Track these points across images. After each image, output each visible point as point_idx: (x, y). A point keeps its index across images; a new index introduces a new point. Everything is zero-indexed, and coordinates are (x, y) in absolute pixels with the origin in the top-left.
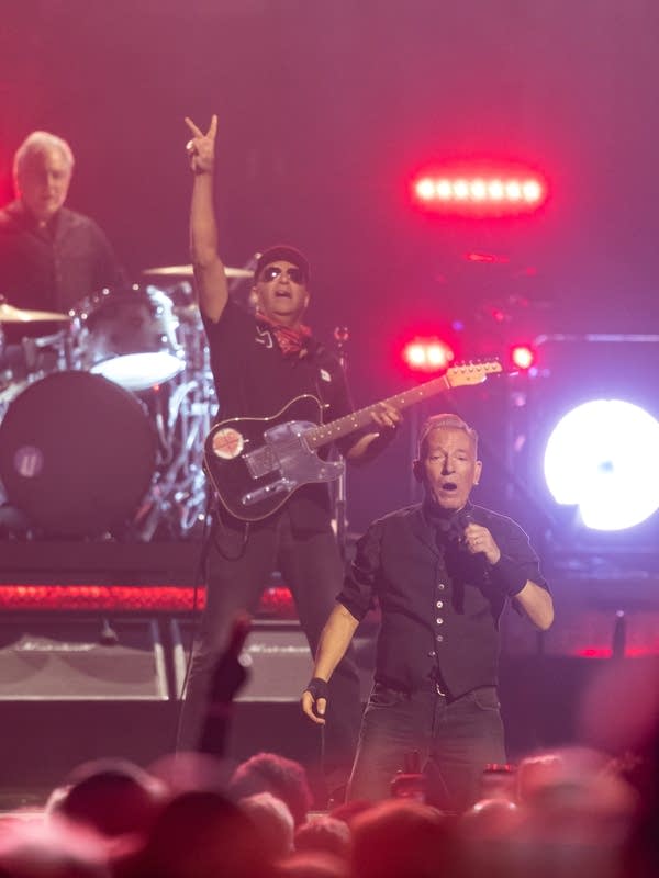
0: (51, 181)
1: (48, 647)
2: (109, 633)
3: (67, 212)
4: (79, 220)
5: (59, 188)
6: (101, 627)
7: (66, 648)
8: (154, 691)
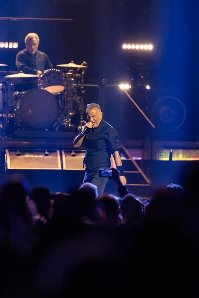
0: (33, 46)
1: (32, 156)
2: (47, 153)
3: (38, 51)
4: (41, 53)
5: (35, 48)
6: (45, 152)
7: (36, 156)
8: (58, 167)
